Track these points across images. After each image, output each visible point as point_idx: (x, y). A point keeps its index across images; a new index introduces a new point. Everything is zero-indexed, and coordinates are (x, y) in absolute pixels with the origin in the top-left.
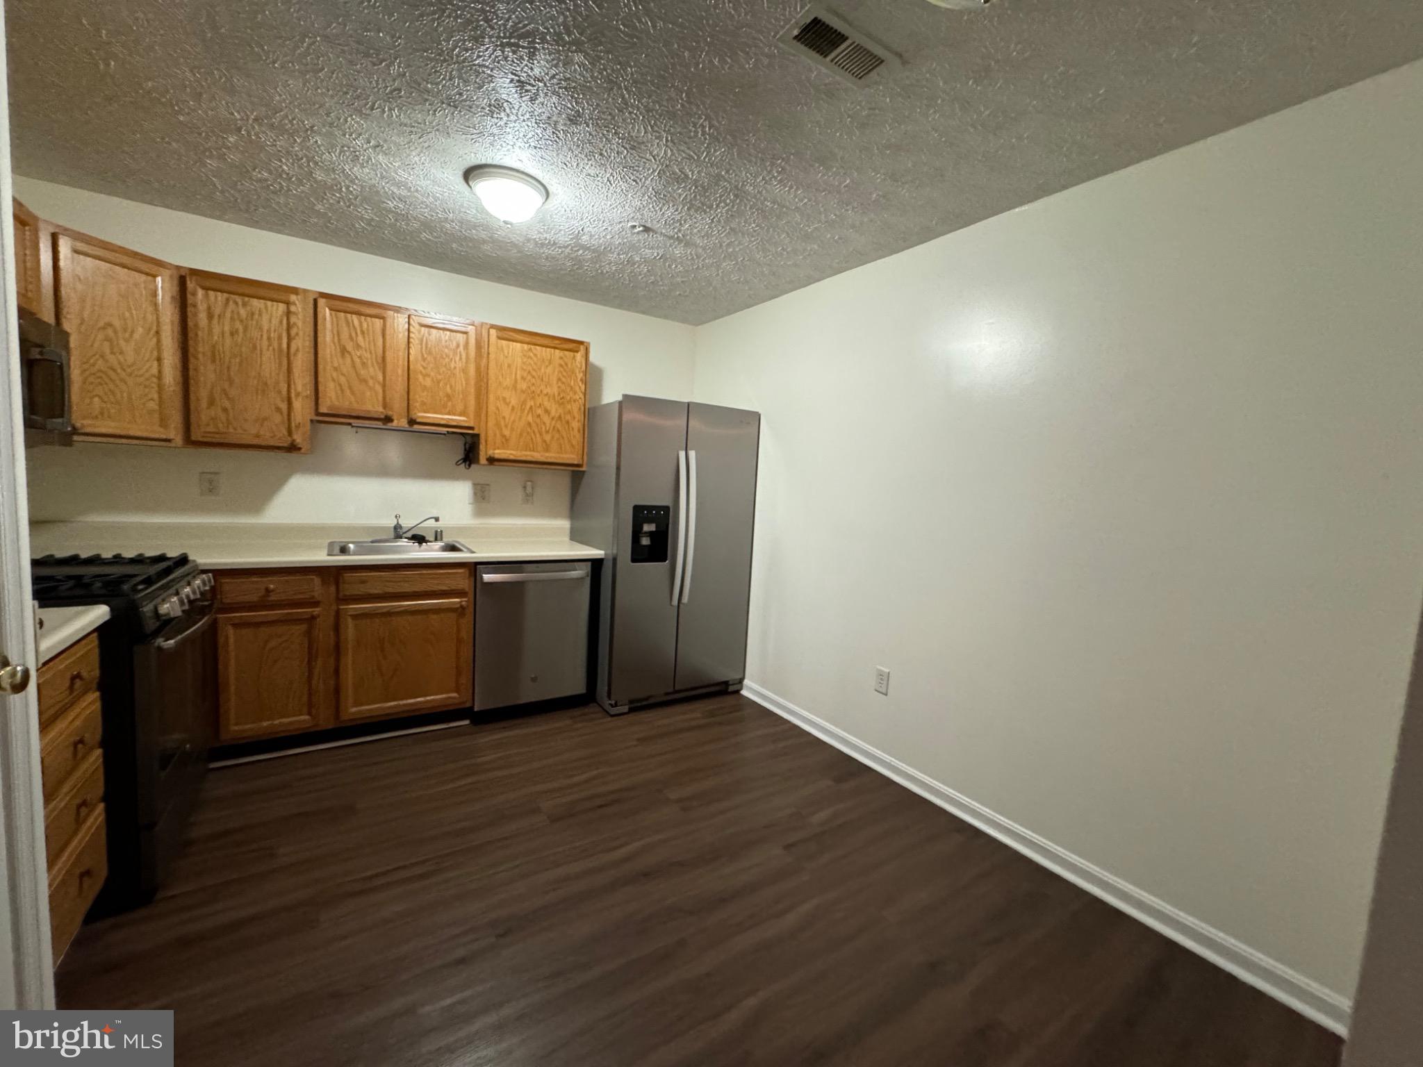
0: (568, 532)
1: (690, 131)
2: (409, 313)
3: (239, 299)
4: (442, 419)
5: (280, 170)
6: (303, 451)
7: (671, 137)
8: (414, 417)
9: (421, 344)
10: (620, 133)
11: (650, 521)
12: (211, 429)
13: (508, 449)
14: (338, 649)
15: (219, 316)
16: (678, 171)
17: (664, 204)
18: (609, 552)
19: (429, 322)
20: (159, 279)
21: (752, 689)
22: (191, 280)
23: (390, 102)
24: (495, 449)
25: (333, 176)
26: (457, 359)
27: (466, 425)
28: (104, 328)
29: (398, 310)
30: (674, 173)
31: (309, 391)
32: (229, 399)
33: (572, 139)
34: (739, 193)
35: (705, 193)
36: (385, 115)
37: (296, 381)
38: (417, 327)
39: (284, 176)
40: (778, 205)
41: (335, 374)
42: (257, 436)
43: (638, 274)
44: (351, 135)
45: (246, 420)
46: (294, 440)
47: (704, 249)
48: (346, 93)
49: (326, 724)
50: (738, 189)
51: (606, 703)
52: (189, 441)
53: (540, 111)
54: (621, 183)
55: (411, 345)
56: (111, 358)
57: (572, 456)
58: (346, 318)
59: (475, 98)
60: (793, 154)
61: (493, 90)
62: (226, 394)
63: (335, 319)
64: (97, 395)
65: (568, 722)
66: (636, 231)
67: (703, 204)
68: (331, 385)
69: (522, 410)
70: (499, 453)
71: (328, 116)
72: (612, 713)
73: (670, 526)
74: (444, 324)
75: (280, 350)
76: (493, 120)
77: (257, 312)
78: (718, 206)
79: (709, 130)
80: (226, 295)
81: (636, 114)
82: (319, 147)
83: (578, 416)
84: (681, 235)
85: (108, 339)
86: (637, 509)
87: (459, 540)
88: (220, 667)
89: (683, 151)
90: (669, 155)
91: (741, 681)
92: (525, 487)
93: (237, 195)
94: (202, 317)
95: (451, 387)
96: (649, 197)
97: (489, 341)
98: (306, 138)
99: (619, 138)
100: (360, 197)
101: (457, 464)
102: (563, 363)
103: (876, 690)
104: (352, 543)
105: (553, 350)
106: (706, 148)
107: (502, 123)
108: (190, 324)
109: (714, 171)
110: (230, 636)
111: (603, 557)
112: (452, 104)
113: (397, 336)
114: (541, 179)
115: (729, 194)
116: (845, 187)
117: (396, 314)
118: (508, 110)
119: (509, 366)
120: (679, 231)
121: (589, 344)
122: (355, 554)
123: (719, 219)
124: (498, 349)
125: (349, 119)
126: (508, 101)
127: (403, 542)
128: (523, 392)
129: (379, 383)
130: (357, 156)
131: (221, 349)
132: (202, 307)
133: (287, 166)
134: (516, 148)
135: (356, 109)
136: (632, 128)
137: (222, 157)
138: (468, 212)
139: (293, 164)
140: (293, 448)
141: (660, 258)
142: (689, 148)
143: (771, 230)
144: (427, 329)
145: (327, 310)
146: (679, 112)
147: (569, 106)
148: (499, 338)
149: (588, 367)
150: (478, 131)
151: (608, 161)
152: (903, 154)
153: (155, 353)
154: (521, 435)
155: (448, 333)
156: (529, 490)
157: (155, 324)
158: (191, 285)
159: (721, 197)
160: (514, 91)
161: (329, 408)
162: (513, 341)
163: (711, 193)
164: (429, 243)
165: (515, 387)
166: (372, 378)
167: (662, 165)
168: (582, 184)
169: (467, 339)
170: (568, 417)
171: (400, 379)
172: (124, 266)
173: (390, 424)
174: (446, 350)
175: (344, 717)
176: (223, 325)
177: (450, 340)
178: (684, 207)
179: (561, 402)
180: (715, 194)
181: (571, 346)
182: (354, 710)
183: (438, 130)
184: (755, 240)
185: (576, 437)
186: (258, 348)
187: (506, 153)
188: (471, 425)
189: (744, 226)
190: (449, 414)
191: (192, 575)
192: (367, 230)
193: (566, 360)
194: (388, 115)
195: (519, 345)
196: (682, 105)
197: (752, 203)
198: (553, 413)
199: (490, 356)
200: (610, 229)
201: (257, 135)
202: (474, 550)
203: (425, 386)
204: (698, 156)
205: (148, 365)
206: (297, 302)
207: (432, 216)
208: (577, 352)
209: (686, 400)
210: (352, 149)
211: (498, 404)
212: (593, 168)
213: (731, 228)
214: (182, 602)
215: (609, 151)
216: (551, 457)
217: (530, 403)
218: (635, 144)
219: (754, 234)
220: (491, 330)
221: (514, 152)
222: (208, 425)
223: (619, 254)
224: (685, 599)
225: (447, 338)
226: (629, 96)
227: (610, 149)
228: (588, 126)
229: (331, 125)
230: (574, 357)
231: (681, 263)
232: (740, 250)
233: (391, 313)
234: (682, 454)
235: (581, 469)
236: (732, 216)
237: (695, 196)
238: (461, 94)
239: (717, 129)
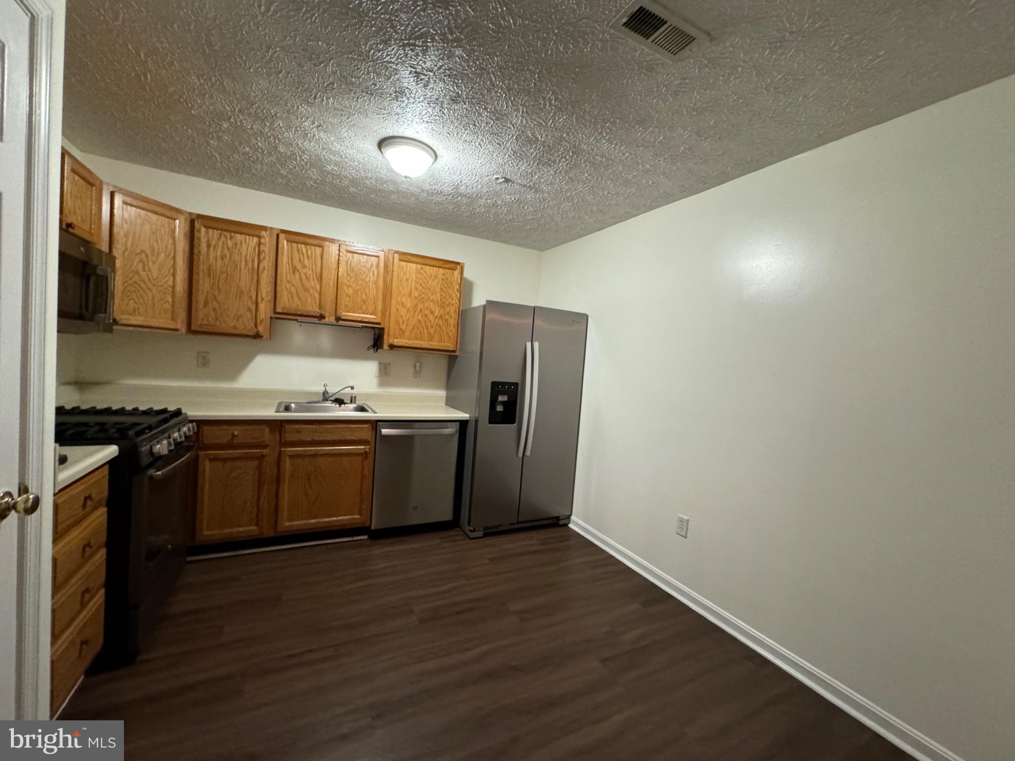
0: (444, 399)
1: (540, 104)
2: (340, 243)
3: (228, 235)
4: (359, 317)
5: (257, 146)
6: (264, 338)
7: (526, 110)
8: (339, 315)
9: (347, 265)
10: (488, 108)
11: (503, 394)
12: (205, 322)
13: (403, 339)
14: (278, 480)
15: (215, 246)
16: (530, 135)
17: (520, 161)
18: (473, 415)
19: (353, 249)
20: (177, 222)
21: (577, 524)
22: (198, 222)
23: (327, 93)
24: (394, 339)
25: (291, 149)
26: (371, 275)
27: (375, 321)
28: (140, 254)
29: (332, 241)
30: (528, 137)
31: (270, 296)
32: (217, 302)
33: (454, 114)
34: (576, 150)
35: (550, 151)
36: (324, 103)
37: (262, 290)
38: (345, 253)
39: (260, 150)
40: (606, 158)
41: (288, 285)
42: (235, 328)
43: (500, 213)
44: (301, 119)
45: (228, 316)
46: (258, 331)
47: (549, 194)
48: (297, 88)
49: (268, 533)
50: (575, 148)
51: (467, 528)
52: (190, 330)
53: (431, 94)
54: (489, 146)
55: (340, 265)
56: (143, 274)
57: (449, 345)
58: (298, 247)
59: (385, 87)
60: (618, 118)
61: (398, 80)
62: (216, 299)
63: (290, 248)
64: (133, 299)
65: (438, 541)
66: (499, 181)
67: (549, 160)
68: (285, 293)
69: (415, 312)
70: (397, 342)
71: (286, 106)
72: (471, 537)
73: (518, 398)
74: (363, 250)
75: (253, 269)
76: (398, 103)
77: (239, 242)
78: (560, 161)
79: (555, 102)
80: (219, 232)
81: (500, 93)
82: (281, 128)
83: (454, 316)
84: (531, 184)
85: (141, 261)
86: (494, 385)
87: (367, 403)
88: (199, 489)
89: (535, 120)
90: (524, 123)
91: (569, 517)
92: (415, 366)
93: (230, 164)
94: (204, 245)
95: (366, 294)
96: (509, 156)
97: (393, 262)
98: (272, 123)
99: (488, 112)
100: (309, 164)
101: (368, 349)
102: (445, 278)
103: (677, 533)
104: (294, 403)
105: (438, 269)
106: (552, 117)
107: (404, 105)
108: (196, 251)
109: (557, 134)
110: (207, 467)
111: (468, 419)
112: (369, 92)
113: (331, 259)
114: (431, 146)
115: (568, 152)
116: (659, 142)
117: (331, 244)
118: (408, 96)
119: (407, 280)
120: (531, 181)
121: (464, 264)
122: (295, 411)
123: (561, 171)
124: (399, 267)
125: (300, 107)
126: (407, 88)
127: (328, 404)
128: (415, 298)
129: (317, 292)
130: (306, 134)
131: (214, 268)
132: (204, 241)
133: (261, 143)
134: (414, 122)
135: (304, 100)
136: (497, 104)
137: (219, 138)
138: (381, 171)
139: (265, 141)
140: (257, 336)
141: (516, 202)
142: (539, 117)
143: (600, 178)
144: (351, 254)
145: (285, 242)
146: (532, 90)
147: (452, 89)
148: (400, 260)
149: (462, 281)
150: (387, 112)
151: (479, 129)
152: (707, 114)
153: (172, 271)
154: (413, 328)
155: (365, 256)
156: (418, 368)
157: (173, 252)
158: (197, 225)
159: (562, 154)
160: (412, 80)
161: (282, 308)
162: (410, 262)
163: (555, 152)
164: (356, 195)
165: (410, 295)
166: (313, 288)
167: (519, 131)
168: (461, 148)
169: (379, 260)
170: (447, 317)
171: (331, 289)
172: (155, 213)
173: (323, 320)
174: (364, 269)
175: (280, 529)
176: (217, 251)
177: (367, 262)
178: (534, 162)
179: (442, 306)
180: (558, 152)
181: (452, 265)
182: (287, 524)
183: (360, 112)
184: (587, 186)
185: (452, 330)
186: (239, 267)
187: (407, 127)
188: (379, 321)
189: (580, 176)
190: (364, 314)
191: (183, 424)
192: (314, 186)
193: (447, 276)
194: (326, 103)
195: (414, 265)
196: (535, 84)
197: (585, 158)
198: (436, 314)
199: (394, 273)
200: (480, 181)
201: (241, 121)
202: (377, 411)
203: (348, 294)
204: (546, 123)
205: (167, 278)
206: (265, 236)
207: (357, 175)
208: (455, 270)
209: (533, 305)
210: (302, 129)
211: (398, 306)
212: (469, 135)
213: (569, 178)
214: (169, 444)
215: (480, 122)
216: (434, 345)
217: (420, 306)
218: (499, 116)
219: (587, 182)
220: (395, 255)
221: (412, 126)
222: (203, 320)
223: (486, 199)
224: (528, 453)
225: (365, 260)
226: (495, 79)
227: (481, 121)
228: (465, 104)
229: (288, 112)
230: (453, 273)
231: (531, 205)
232: (576, 194)
233: (327, 243)
234: (529, 345)
235: (455, 354)
236: (570, 168)
237: (543, 154)
238: (375, 85)
239: (560, 101)
